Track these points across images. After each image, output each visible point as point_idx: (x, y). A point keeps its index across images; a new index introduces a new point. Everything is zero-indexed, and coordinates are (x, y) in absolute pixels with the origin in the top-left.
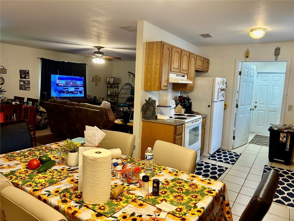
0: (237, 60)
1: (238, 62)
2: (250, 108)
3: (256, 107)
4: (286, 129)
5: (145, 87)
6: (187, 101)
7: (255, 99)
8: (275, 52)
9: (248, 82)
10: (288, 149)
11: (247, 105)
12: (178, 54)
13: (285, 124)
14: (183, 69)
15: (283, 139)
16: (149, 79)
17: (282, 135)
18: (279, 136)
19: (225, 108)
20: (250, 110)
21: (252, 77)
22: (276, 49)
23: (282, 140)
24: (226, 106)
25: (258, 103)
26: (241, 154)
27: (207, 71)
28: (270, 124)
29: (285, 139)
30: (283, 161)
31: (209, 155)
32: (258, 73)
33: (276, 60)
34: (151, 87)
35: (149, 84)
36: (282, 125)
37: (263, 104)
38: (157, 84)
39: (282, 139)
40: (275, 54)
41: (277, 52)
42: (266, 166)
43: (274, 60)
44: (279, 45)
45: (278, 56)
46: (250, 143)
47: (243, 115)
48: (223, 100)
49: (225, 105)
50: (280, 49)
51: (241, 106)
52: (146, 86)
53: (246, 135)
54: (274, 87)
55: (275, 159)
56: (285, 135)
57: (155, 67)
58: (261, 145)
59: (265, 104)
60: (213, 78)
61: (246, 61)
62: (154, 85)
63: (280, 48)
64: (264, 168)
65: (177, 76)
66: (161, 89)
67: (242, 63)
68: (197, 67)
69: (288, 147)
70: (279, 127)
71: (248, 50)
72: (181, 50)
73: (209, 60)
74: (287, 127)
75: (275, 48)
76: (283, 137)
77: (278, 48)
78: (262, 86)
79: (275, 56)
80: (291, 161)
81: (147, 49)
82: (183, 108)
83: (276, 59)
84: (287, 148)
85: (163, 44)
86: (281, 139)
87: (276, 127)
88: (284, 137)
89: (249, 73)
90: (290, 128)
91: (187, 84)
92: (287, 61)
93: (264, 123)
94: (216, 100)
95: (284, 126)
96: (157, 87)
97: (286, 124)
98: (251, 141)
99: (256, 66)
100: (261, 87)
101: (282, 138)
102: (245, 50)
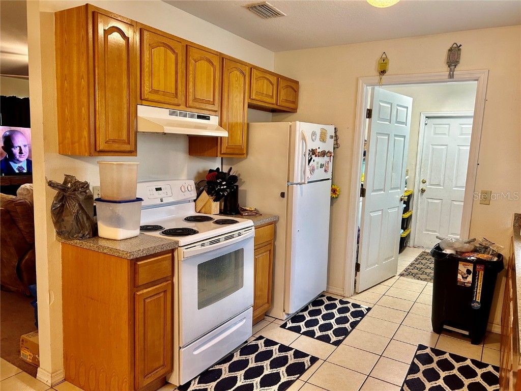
0: (360, 82)
1: (362, 86)
2: (399, 195)
3: (423, 191)
4: (475, 251)
5: (61, 145)
6: (224, 183)
7: (422, 175)
8: (449, 56)
9: (392, 136)
10: (478, 302)
11: (392, 189)
12: (169, 52)
13: (473, 238)
14: (198, 96)
15: (466, 278)
16: (67, 120)
17: (462, 268)
18: (456, 271)
19: (332, 199)
20: (399, 199)
21: (403, 123)
22: (450, 50)
23: (462, 280)
24: (336, 194)
25: (427, 183)
26: (369, 309)
27: (293, 110)
28: (437, 237)
29: (470, 279)
30: (467, 333)
31: (286, 317)
32: (427, 117)
33: (451, 76)
34: (73, 143)
35: (68, 134)
36: (466, 240)
37: (439, 185)
38: (85, 134)
39: (463, 278)
40: (448, 62)
41: (454, 57)
42: (421, 347)
43: (447, 77)
44: (458, 39)
45: (455, 66)
46: (401, 275)
47: (380, 213)
48: (329, 179)
49: (334, 191)
50: (460, 50)
51: (374, 191)
52: (62, 143)
53: (392, 257)
54: (461, 148)
55: (445, 327)
56: (471, 268)
57: (79, 85)
58: (425, 280)
59: (442, 184)
60: (290, 123)
61: (380, 84)
62: (80, 138)
63: (461, 46)
64: (416, 356)
65: (171, 114)
66: (98, 150)
67: (373, 89)
68: (254, 97)
69: (478, 299)
70: (457, 245)
71: (384, 56)
72: (187, 45)
73: (297, 83)
74: (478, 245)
75: (449, 48)
76: (465, 272)
77: (455, 46)
78: (434, 147)
79: (449, 66)
80: (488, 328)
81: (58, 31)
82: (215, 200)
83: (450, 74)
84: (475, 301)
85: (93, 13)
86: (460, 277)
87: (450, 246)
88: (468, 272)
89: (394, 113)
90: (485, 249)
91: (221, 137)
92: (477, 80)
93: (440, 226)
94: (297, 178)
95: (469, 242)
96: (85, 142)
97: (475, 239)
98: (406, 270)
99: (411, 99)
100: (433, 149)
101: (464, 275)
102: (378, 56)
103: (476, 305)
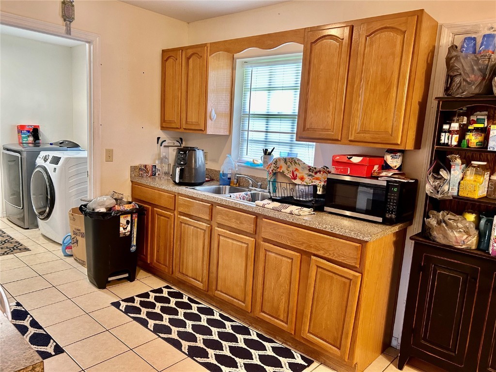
8: (64, 10)
10: (134, 246)
17: (123, 220)
40: (63, 16)
41: (68, 12)
43: (64, 32)
45: (71, 23)
69: (134, 243)
87: (99, 205)
88: (128, 222)
103: (133, 249)
